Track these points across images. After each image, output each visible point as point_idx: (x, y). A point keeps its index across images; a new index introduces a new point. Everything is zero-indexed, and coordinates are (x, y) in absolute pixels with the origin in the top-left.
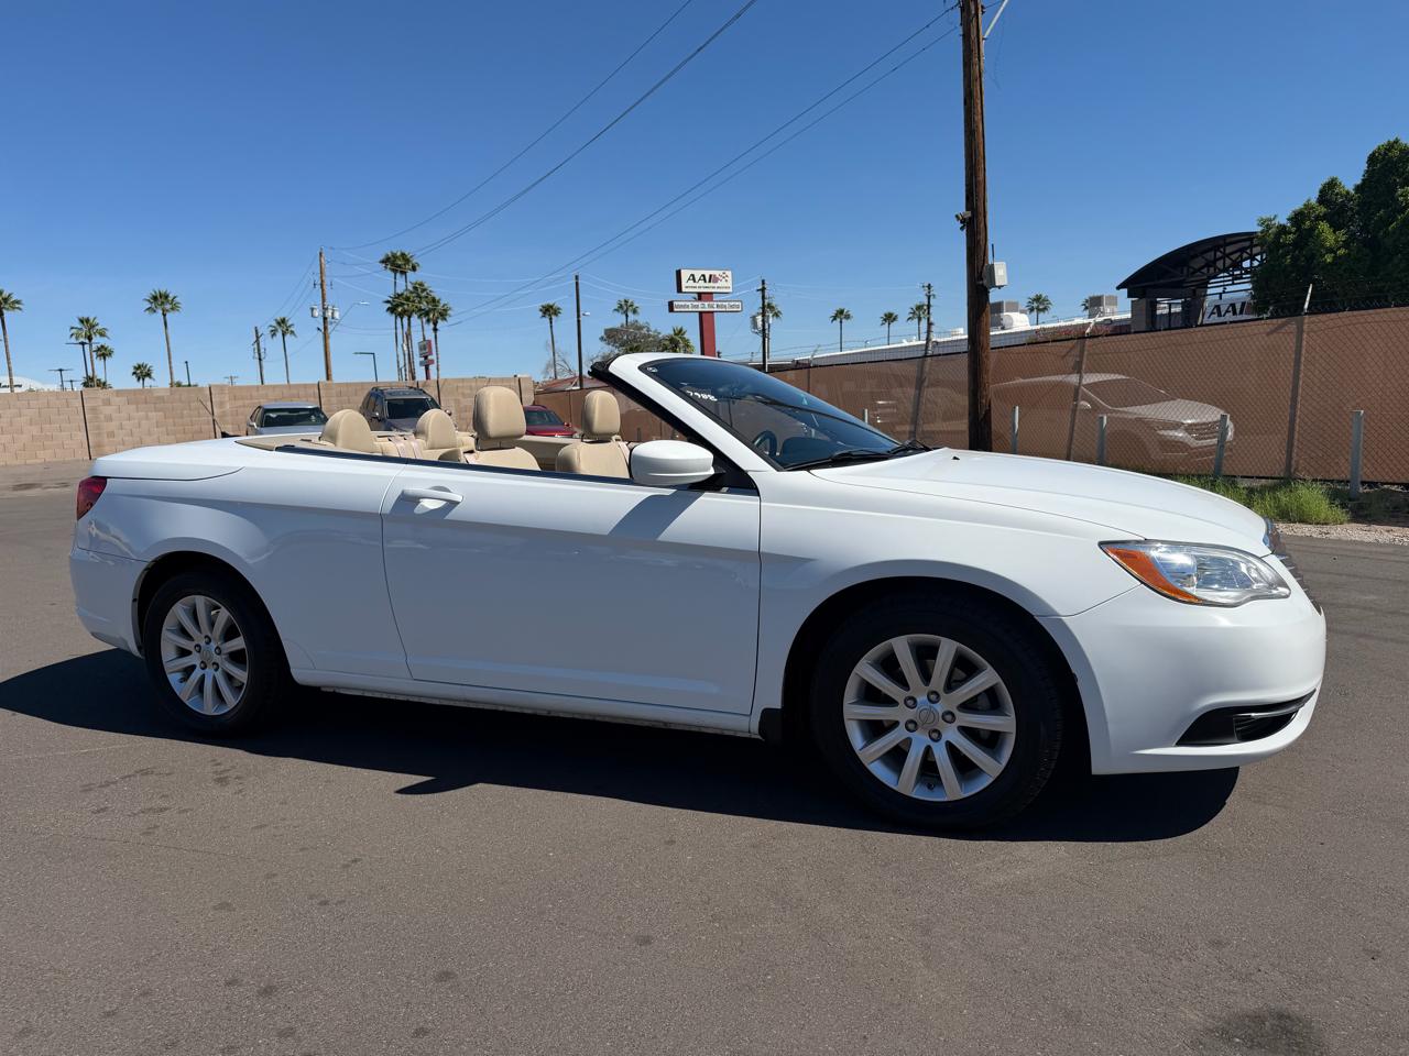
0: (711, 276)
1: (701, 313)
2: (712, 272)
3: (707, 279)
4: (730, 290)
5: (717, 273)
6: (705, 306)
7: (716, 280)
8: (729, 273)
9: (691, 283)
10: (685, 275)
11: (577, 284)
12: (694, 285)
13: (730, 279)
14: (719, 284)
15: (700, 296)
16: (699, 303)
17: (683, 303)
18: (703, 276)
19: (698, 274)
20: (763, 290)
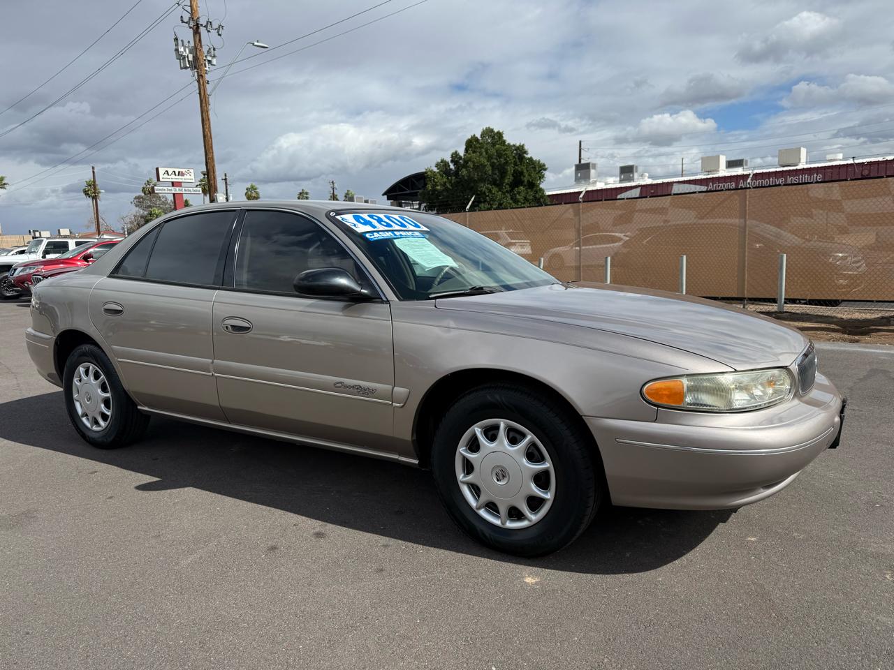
1: (174, 194)
3: (177, 174)
4: (193, 181)
6: (177, 190)
10: (162, 171)
12: (169, 177)
14: (185, 177)
15: (173, 184)
17: (161, 188)
18: (174, 172)
20: (226, 179)
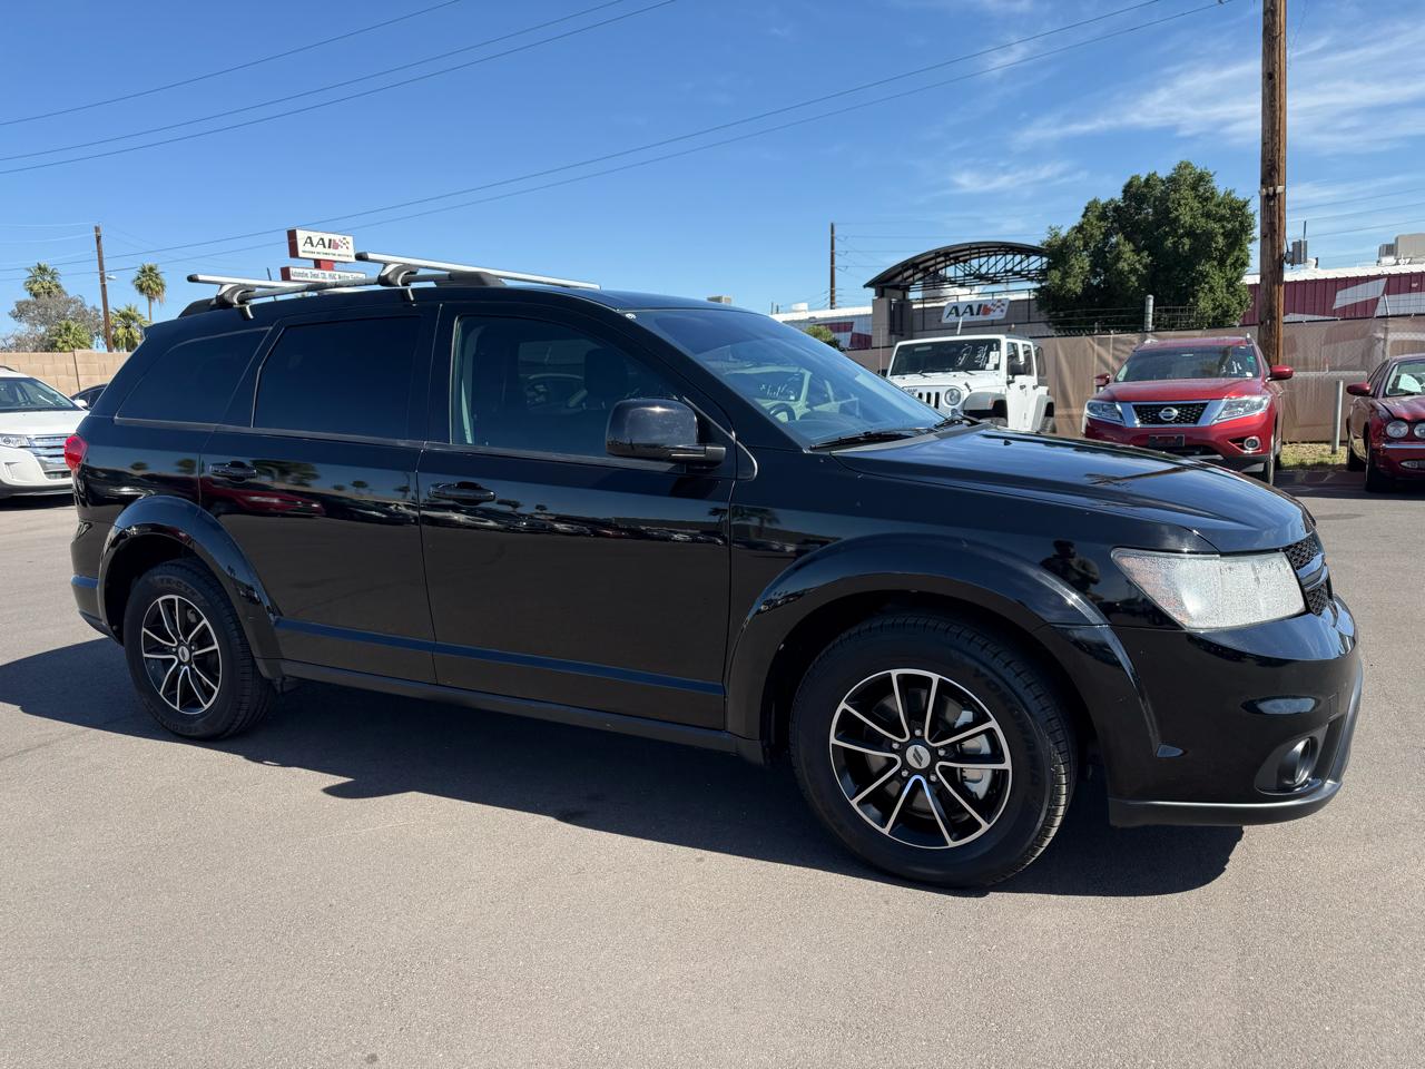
0: (330, 240)
2: (333, 237)
3: (327, 244)
4: (352, 259)
5: (336, 238)
6: (324, 276)
7: (336, 247)
8: (350, 239)
9: (308, 247)
10: (301, 236)
11: (98, 239)
12: (312, 249)
13: (351, 246)
14: (340, 251)
15: (318, 264)
16: (316, 271)
17: (301, 271)
18: (322, 239)
19: (316, 237)
